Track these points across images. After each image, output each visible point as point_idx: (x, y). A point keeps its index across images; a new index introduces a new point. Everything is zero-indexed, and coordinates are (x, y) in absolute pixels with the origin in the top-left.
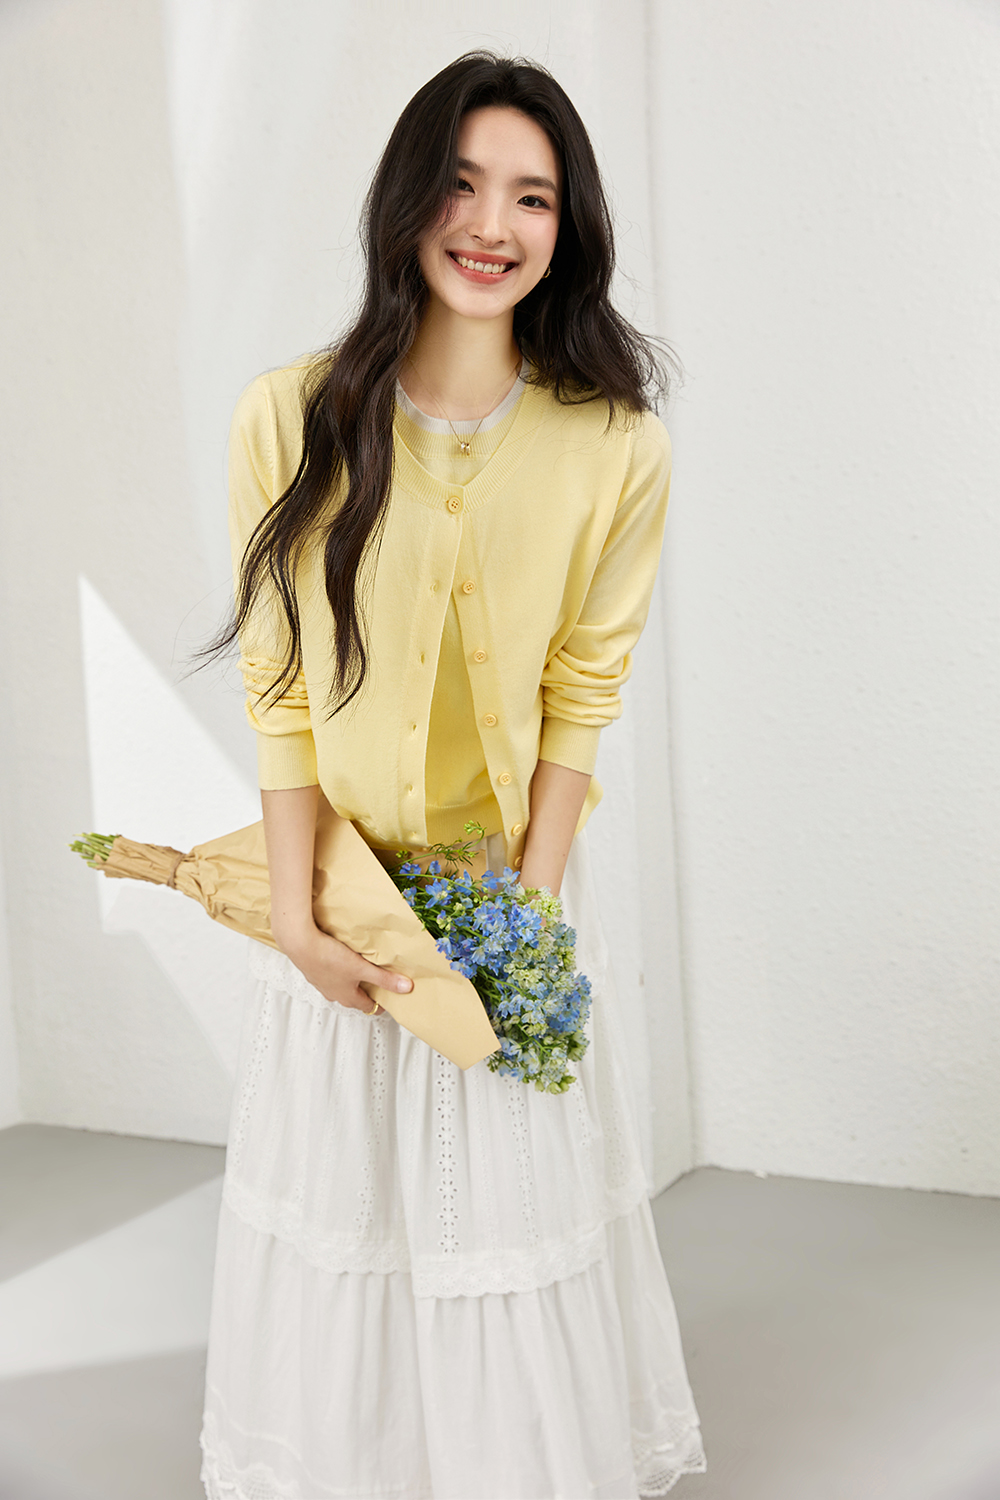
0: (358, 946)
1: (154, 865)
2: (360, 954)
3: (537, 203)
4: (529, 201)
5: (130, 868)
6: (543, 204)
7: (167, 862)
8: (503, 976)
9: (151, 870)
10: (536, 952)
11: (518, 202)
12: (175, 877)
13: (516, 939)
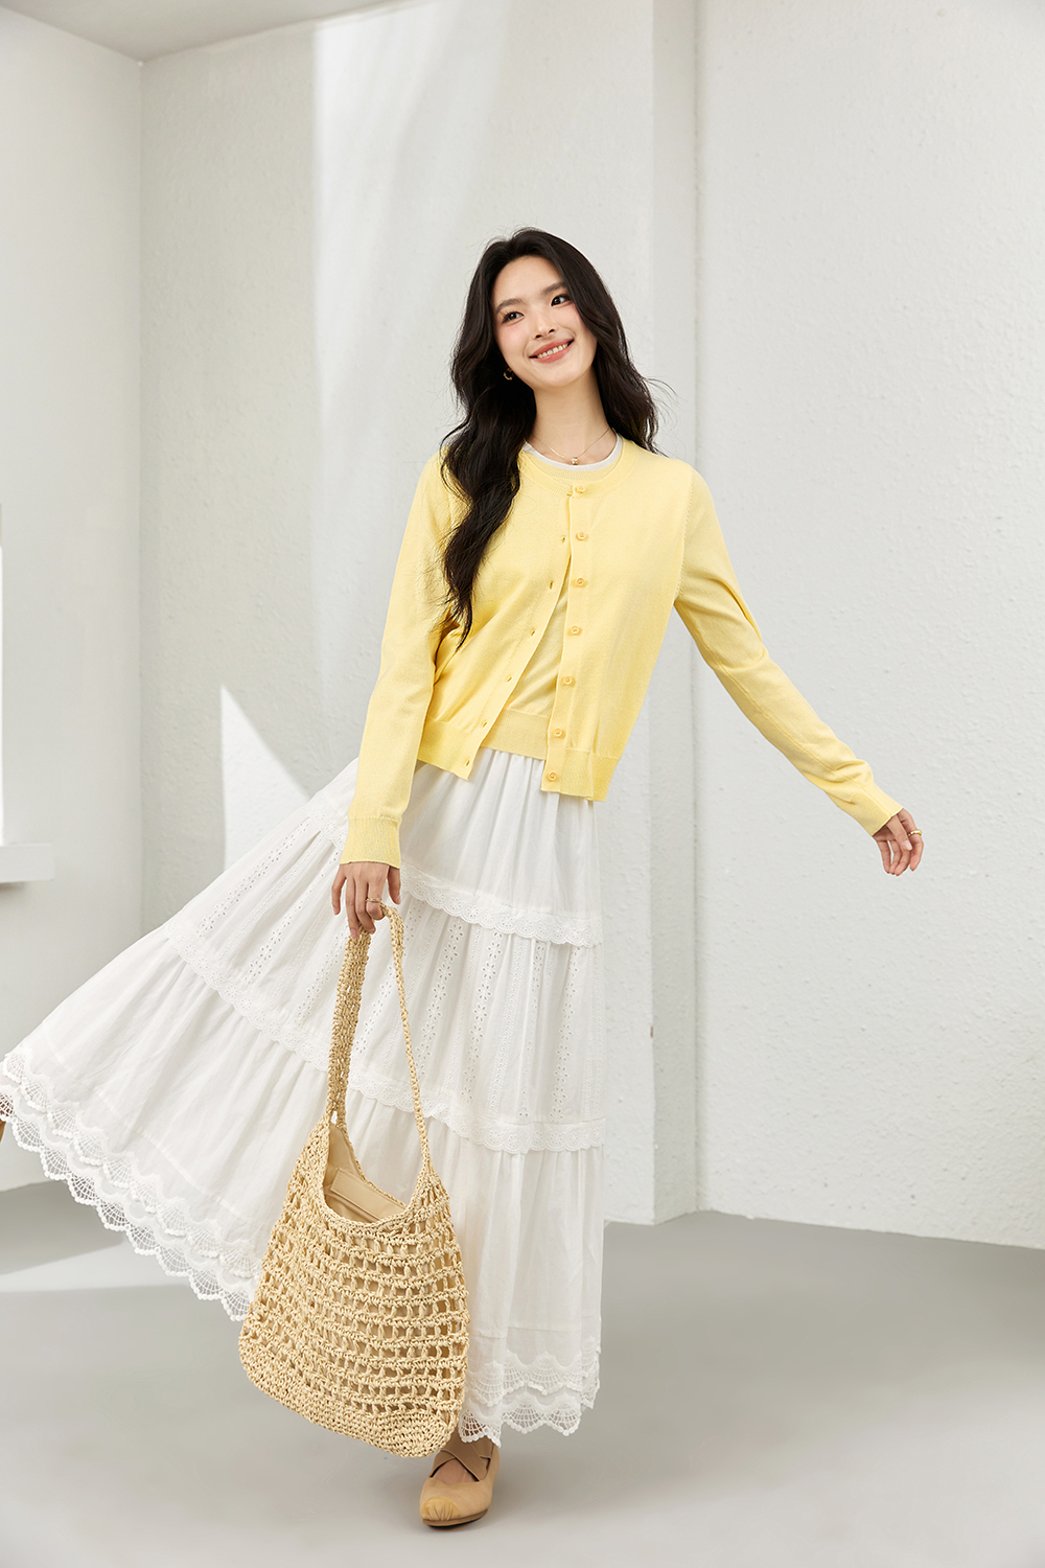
3: (563, 300)
11: (552, 304)
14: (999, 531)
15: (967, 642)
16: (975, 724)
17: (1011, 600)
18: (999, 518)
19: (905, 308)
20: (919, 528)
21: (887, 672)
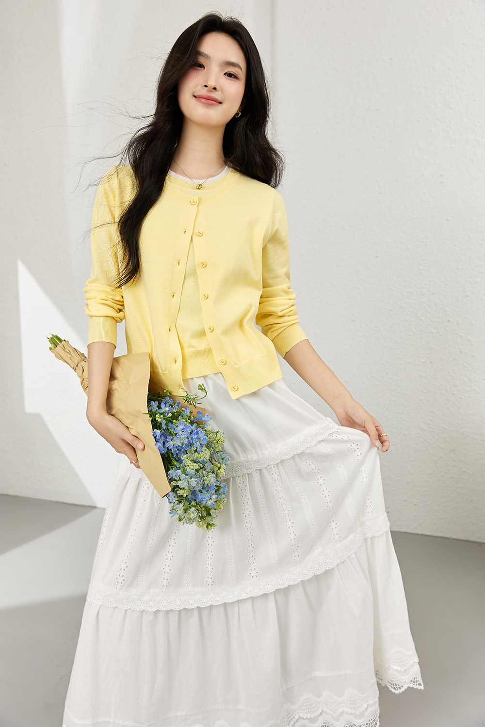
0: (127, 423)
1: (72, 358)
2: (127, 427)
3: (233, 76)
4: (230, 75)
5: (62, 356)
6: (236, 77)
7: (77, 359)
8: (179, 460)
9: (70, 360)
10: (199, 455)
11: (225, 74)
12: (77, 366)
13: (191, 445)
14: (442, 183)
15: (422, 242)
16: (426, 285)
17: (448, 220)
18: (442, 176)
19: (391, 59)
20: (397, 181)
21: (377, 257)
